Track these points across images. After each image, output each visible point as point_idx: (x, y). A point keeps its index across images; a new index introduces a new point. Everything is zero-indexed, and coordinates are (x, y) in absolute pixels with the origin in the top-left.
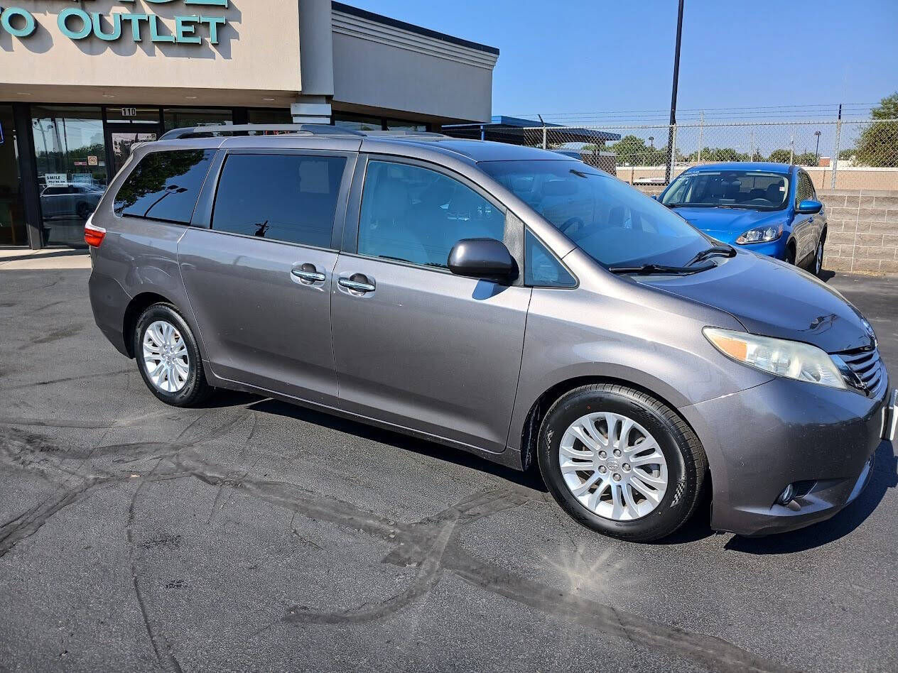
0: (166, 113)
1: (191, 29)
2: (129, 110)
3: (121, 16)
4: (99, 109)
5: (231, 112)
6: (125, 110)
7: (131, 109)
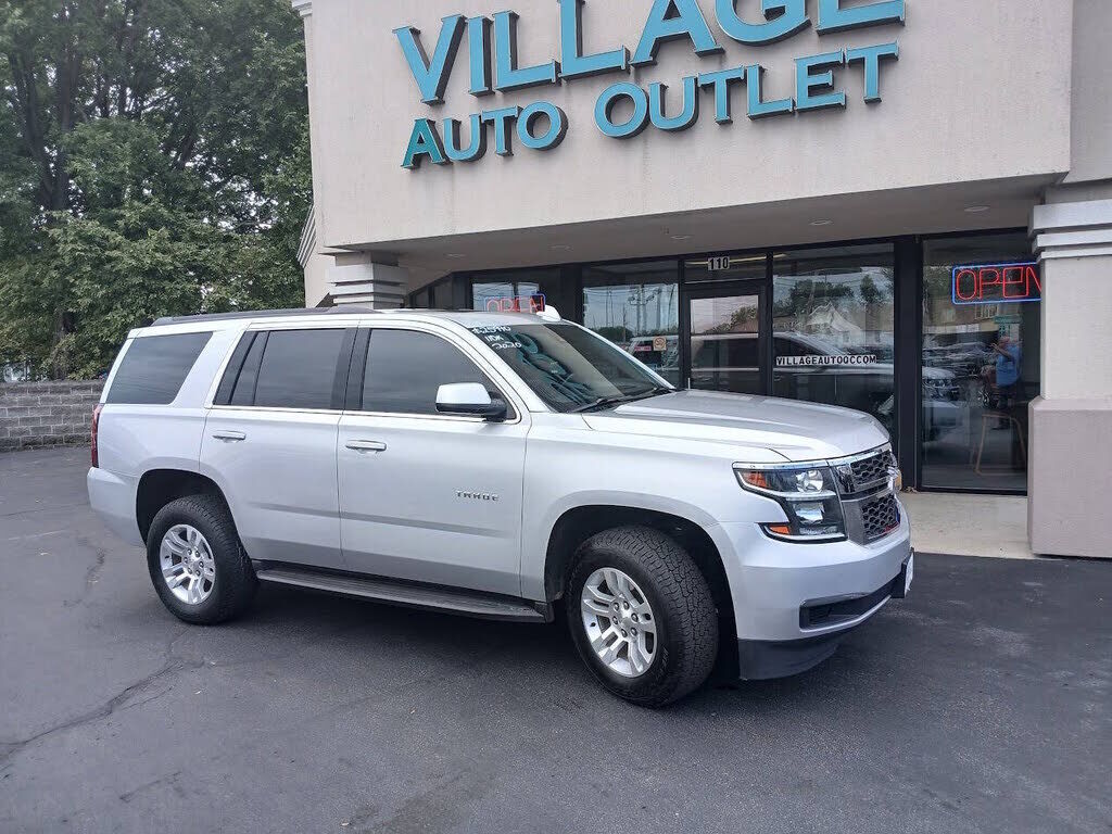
0: (779, 262)
1: (825, 78)
2: (719, 261)
3: (696, 80)
4: (674, 264)
5: (890, 247)
6: (712, 261)
7: (722, 259)
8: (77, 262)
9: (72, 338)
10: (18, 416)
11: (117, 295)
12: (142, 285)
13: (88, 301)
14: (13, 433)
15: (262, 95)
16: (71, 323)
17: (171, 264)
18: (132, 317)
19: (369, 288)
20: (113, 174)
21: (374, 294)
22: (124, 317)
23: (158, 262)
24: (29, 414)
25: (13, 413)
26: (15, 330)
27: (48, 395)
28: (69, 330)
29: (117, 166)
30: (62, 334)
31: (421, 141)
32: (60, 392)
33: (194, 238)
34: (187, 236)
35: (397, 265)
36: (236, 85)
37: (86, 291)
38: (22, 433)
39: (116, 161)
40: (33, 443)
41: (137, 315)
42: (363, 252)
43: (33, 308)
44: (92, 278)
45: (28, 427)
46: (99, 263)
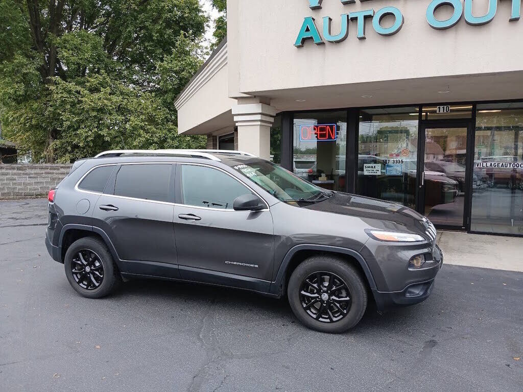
6: (439, 108)
7: (445, 107)
8: (64, 102)
9: (58, 142)
10: (33, 181)
11: (82, 121)
12: (95, 117)
13: (68, 123)
14: (30, 189)
15: (155, 21)
16: (56, 134)
17: (110, 106)
18: (90, 132)
19: (259, 117)
20: (81, 59)
21: (261, 121)
22: (87, 132)
23: (105, 105)
24: (39, 180)
25: (30, 179)
26: (28, 137)
27: (48, 171)
28: (55, 138)
29: (84, 55)
30: (51, 140)
31: (308, 30)
32: (55, 169)
33: (122, 93)
34: (118, 93)
35: (270, 105)
36: (142, 16)
37: (68, 118)
38: (35, 190)
39: (83, 52)
40: (41, 195)
41: (93, 131)
42: (255, 97)
43: (38, 127)
44: (71, 112)
45: (39, 187)
46: (73, 105)
